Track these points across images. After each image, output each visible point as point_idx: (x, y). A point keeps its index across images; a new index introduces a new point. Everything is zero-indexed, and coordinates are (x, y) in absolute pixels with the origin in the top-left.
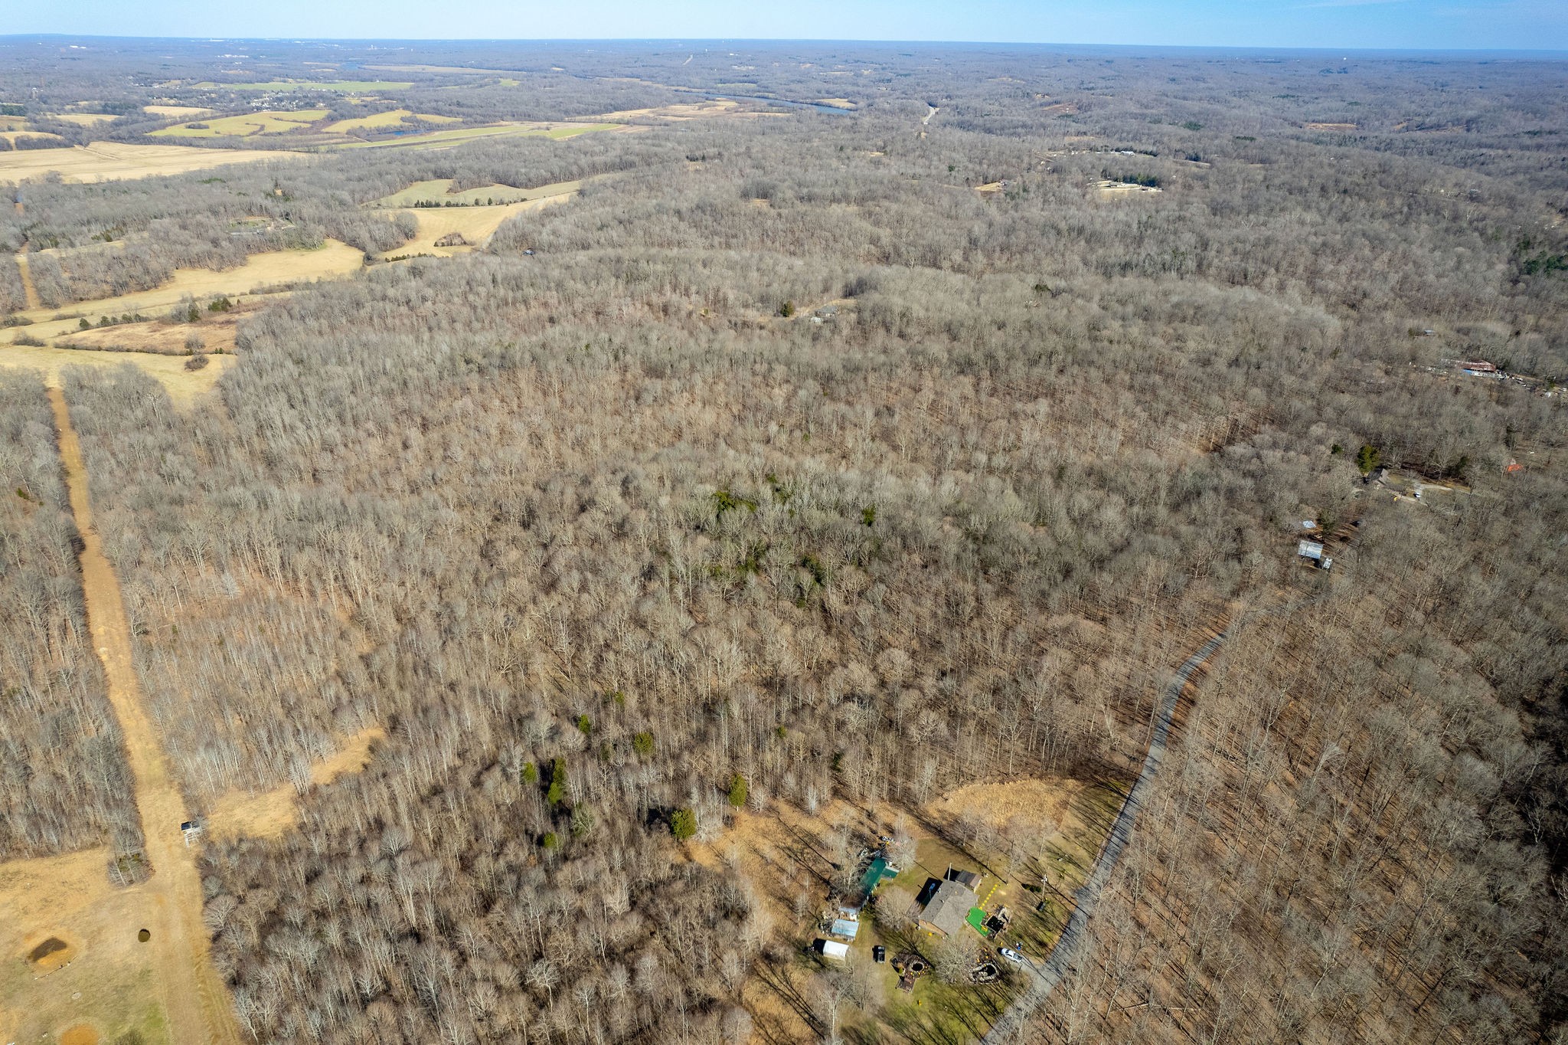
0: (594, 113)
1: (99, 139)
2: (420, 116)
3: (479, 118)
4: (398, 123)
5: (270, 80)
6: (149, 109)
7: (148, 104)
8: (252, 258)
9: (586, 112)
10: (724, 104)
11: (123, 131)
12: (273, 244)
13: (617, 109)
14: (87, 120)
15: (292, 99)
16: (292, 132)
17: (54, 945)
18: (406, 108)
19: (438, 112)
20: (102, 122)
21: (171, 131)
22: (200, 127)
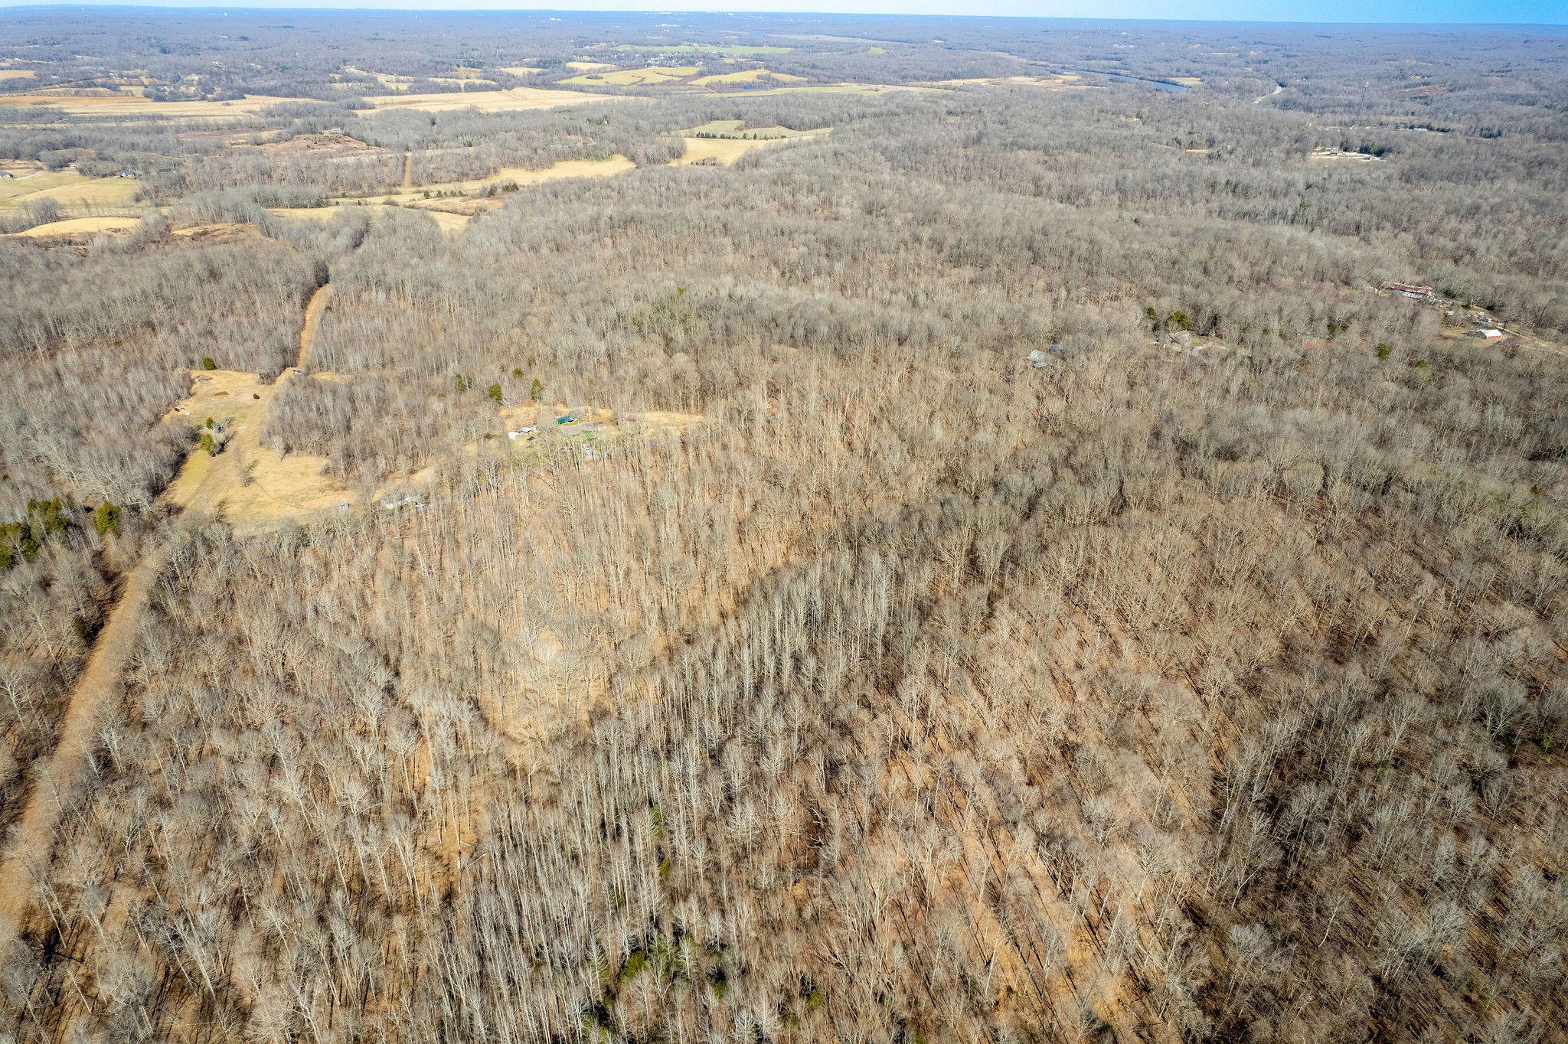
0: (932, 79)
1: (522, 85)
2: (775, 75)
3: (822, 78)
4: (750, 80)
5: (679, 44)
6: (570, 65)
7: (571, 60)
8: (557, 164)
9: (924, 78)
10: (1071, 77)
11: (539, 81)
12: (575, 155)
13: (956, 77)
14: (519, 72)
15: (679, 58)
16: (663, 84)
17: (225, 393)
18: (766, 68)
19: (792, 72)
20: (530, 73)
21: (576, 81)
22: (596, 78)
